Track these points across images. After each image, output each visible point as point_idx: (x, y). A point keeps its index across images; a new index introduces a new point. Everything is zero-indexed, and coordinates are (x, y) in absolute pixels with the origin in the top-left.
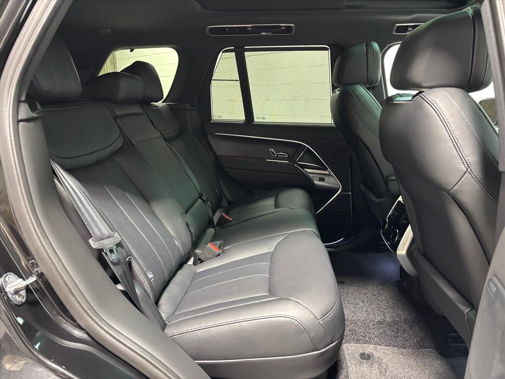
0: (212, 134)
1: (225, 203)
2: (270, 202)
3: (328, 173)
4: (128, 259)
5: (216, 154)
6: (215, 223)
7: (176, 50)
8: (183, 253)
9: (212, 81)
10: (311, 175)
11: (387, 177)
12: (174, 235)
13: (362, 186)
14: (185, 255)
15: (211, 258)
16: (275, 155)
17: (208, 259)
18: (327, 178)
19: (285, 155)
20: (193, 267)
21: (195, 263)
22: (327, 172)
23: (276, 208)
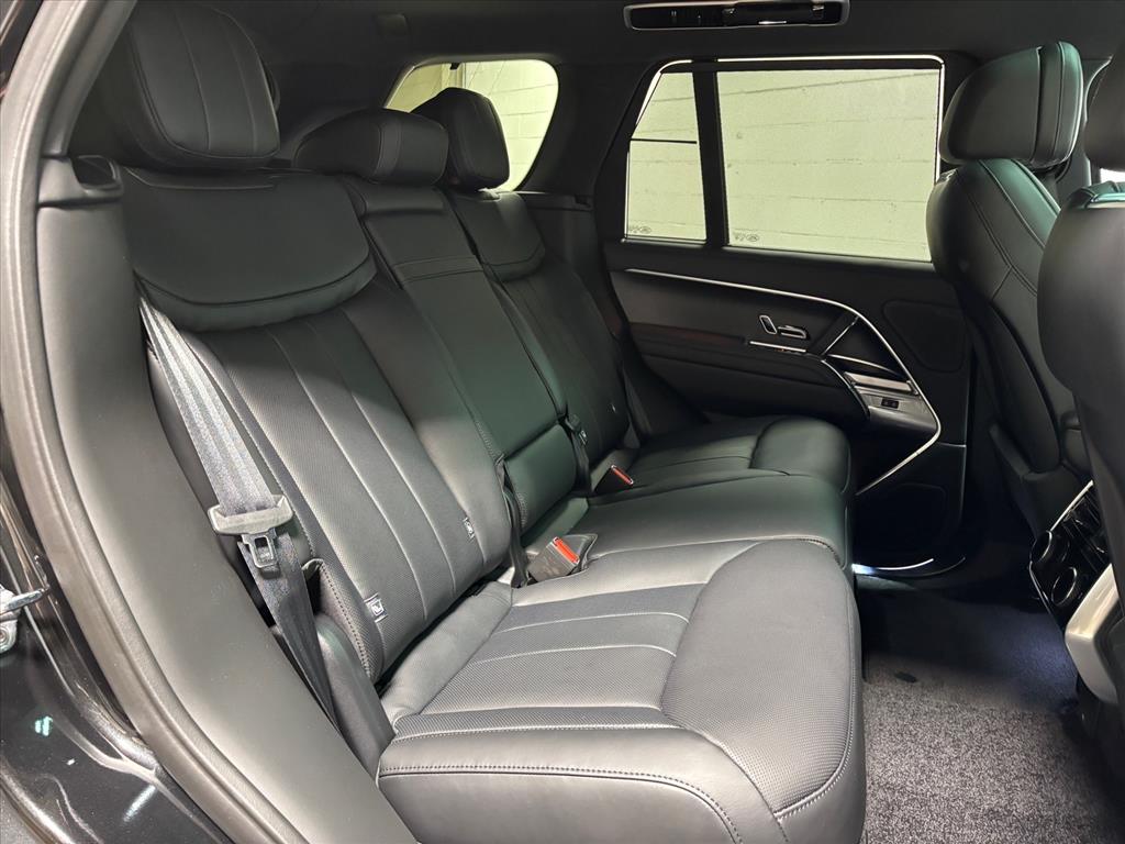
0: (622, 271)
1: (631, 439)
2: (742, 449)
3: (908, 388)
4: (307, 565)
5: (627, 320)
6: (594, 486)
7: (554, 67)
8: (484, 557)
9: (632, 142)
10: (862, 391)
11: (1066, 417)
12: (466, 509)
13: (995, 432)
14: (490, 562)
15: (555, 576)
16: (772, 330)
17: (549, 577)
18: (903, 402)
19: (801, 334)
20: (507, 594)
21: (517, 583)
22: (905, 387)
23: (751, 466)
